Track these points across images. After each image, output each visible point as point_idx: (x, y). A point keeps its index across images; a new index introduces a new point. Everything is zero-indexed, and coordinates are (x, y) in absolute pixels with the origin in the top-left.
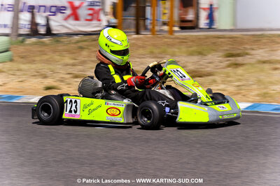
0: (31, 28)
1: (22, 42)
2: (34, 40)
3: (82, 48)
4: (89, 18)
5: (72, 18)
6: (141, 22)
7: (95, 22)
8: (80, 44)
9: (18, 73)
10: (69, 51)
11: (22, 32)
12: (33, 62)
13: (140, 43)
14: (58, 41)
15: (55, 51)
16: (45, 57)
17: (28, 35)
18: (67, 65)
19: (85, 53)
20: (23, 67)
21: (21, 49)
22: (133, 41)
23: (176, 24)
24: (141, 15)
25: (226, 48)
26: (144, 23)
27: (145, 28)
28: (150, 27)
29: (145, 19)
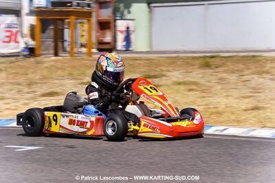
4: (7, 39)
6: (60, 44)
7: (12, 44)
13: (59, 65)
19: (3, 75)
22: (52, 63)
23: (94, 46)
24: (59, 37)
25: (143, 70)
26: (63, 45)
27: (64, 50)
28: (68, 49)
29: (63, 41)
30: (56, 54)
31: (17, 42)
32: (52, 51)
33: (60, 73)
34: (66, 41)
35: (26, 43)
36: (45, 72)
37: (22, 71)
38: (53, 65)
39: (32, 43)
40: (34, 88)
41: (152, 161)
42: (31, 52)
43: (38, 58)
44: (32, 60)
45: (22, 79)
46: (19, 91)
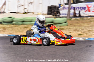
0: (74, 15)
1: (71, 19)
2: (75, 19)
5: (88, 11)
8: (90, 20)
9: (69, 30)
10: (86, 22)
11: (71, 16)
12: (74, 26)
14: (83, 19)
15: (82, 22)
16: (79, 24)
17: (73, 17)
18: (86, 27)
20: (71, 27)
21: (71, 22)
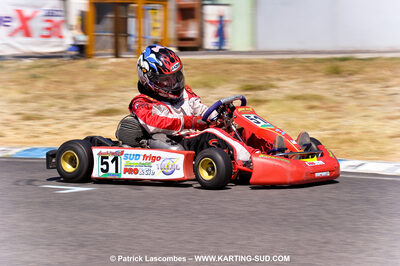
3: (35, 77)
4: (46, 33)
5: (21, 33)
6: (122, 40)
7: (54, 40)
8: (33, 72)
10: (16, 82)
13: (120, 70)
18: (14, 101)
19: (40, 84)
22: (111, 68)
23: (172, 43)
24: (121, 30)
25: (242, 78)
26: (126, 41)
27: (129, 49)
28: (134, 47)
29: (127, 35)
30: (117, 55)
31: (61, 37)
32: (110, 51)
33: (122, 82)
34: (130, 35)
35: (74, 39)
36: (101, 81)
37: (66, 78)
38: (111, 71)
39: (82, 38)
40: (85, 103)
41: (253, 209)
42: (81, 51)
43: (90, 60)
44: (82, 62)
45: (67, 91)
46: (63, 108)
